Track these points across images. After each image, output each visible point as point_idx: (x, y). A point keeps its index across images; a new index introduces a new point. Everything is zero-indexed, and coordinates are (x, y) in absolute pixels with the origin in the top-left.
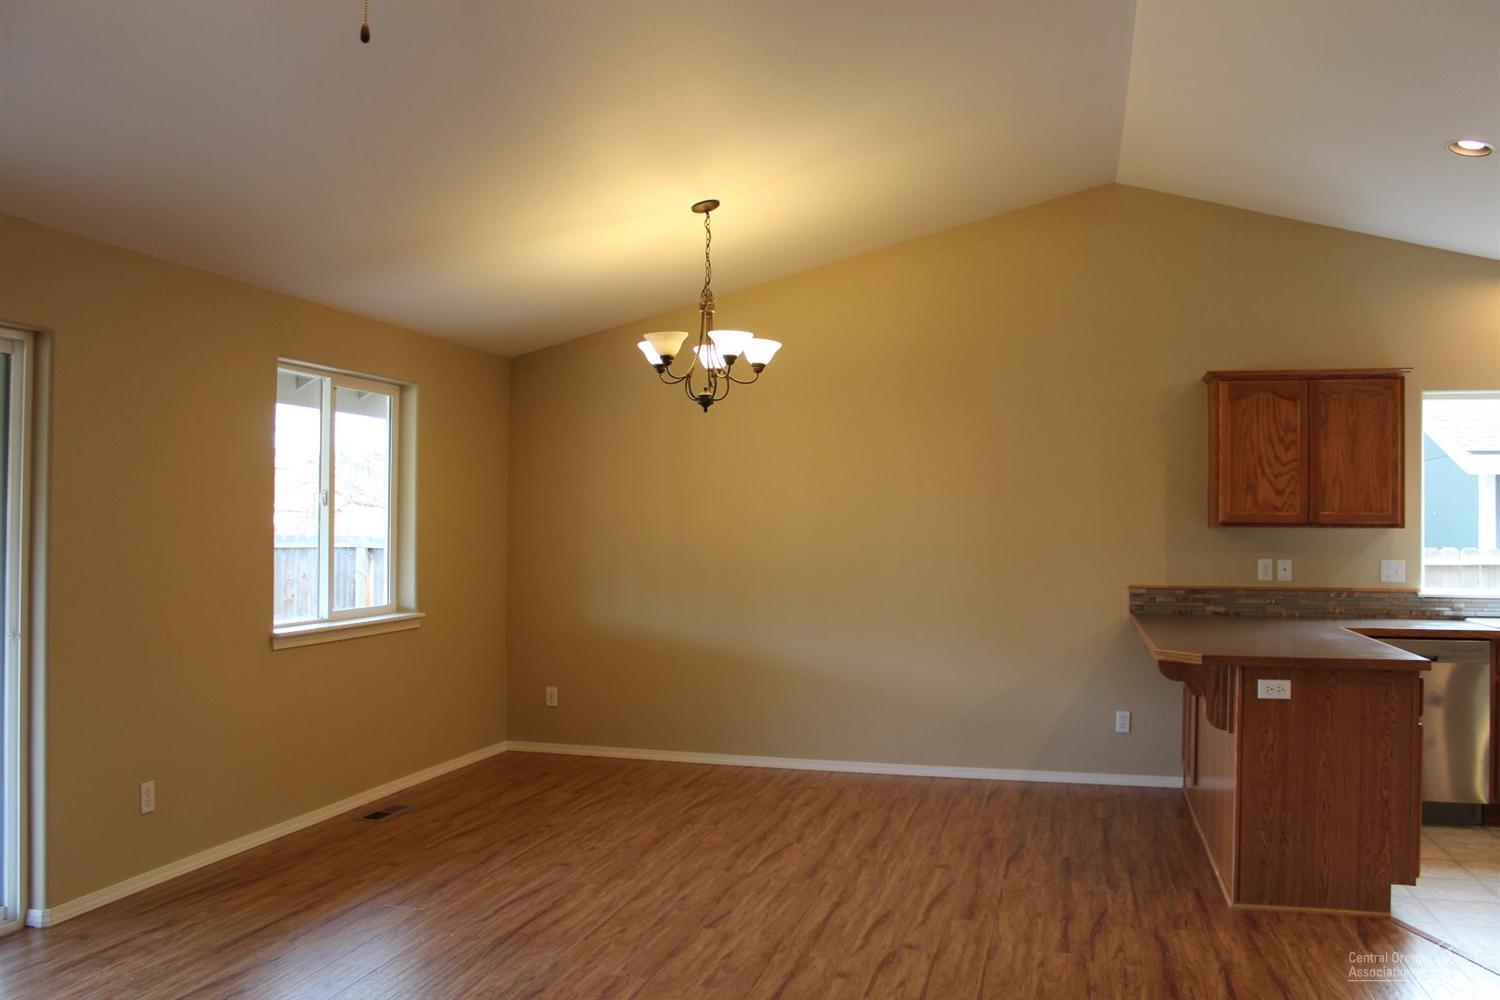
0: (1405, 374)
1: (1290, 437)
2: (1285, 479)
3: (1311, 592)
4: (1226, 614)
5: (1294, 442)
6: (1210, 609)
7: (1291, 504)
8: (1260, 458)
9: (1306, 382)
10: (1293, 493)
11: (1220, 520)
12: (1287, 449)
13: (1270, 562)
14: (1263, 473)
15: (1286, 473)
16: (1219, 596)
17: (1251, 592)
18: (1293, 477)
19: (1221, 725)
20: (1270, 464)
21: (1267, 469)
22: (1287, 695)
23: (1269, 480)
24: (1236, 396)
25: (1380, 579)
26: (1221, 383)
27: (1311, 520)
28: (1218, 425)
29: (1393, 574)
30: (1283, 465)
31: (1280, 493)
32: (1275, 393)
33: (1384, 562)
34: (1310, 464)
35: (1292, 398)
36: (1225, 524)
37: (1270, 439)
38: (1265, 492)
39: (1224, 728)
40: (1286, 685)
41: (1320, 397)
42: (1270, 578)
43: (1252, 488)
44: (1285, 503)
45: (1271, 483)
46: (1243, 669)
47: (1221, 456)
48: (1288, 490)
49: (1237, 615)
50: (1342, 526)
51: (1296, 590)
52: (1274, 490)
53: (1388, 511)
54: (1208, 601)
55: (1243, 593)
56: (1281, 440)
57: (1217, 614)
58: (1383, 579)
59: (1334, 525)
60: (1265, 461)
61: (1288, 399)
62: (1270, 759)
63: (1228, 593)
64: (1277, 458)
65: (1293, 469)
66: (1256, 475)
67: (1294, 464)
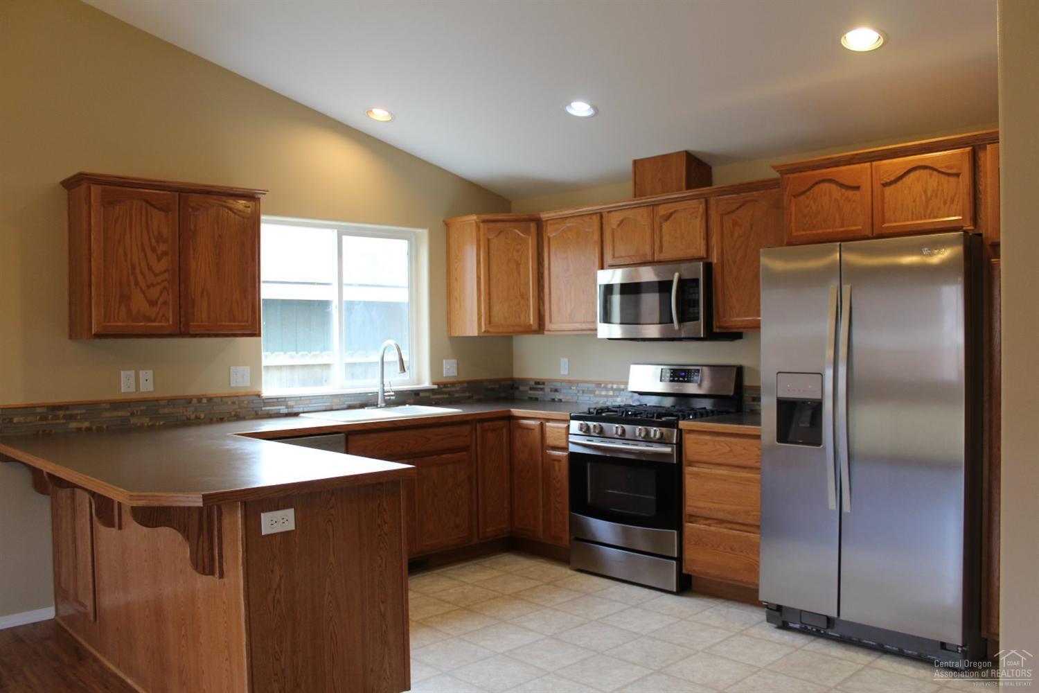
0: (260, 196)
1: (162, 247)
2: (159, 288)
3: (172, 401)
4: (88, 429)
5: (165, 253)
6: (73, 425)
7: (163, 316)
8: (133, 268)
9: (177, 194)
10: (165, 303)
11: (93, 332)
12: (159, 260)
13: (132, 373)
14: (137, 283)
15: (159, 284)
16: (84, 411)
17: (116, 405)
18: (165, 288)
19: (207, 571)
20: (142, 274)
21: (140, 278)
22: (291, 526)
23: (141, 290)
24: (109, 202)
25: (230, 384)
26: (93, 188)
27: (183, 330)
28: (90, 231)
29: (239, 380)
30: (156, 275)
31: (152, 303)
32: (147, 202)
33: (232, 368)
34: (181, 274)
35: (165, 209)
36: (98, 336)
37: (143, 249)
38: (139, 302)
39: (212, 573)
40: (290, 514)
41: (190, 210)
42: (133, 390)
43: (125, 298)
44: (158, 314)
45: (144, 293)
46: (245, 504)
47: (93, 263)
48: (161, 301)
49: (100, 429)
50: (209, 336)
51: (157, 400)
52: (148, 301)
53: (247, 322)
54: (72, 418)
55: (108, 406)
56: (154, 250)
57: (79, 430)
58: (233, 385)
59: (203, 336)
60: (138, 271)
61: (160, 209)
62: (278, 601)
63: (92, 408)
64: (150, 268)
65: (166, 280)
66: (129, 284)
67: (166, 275)
